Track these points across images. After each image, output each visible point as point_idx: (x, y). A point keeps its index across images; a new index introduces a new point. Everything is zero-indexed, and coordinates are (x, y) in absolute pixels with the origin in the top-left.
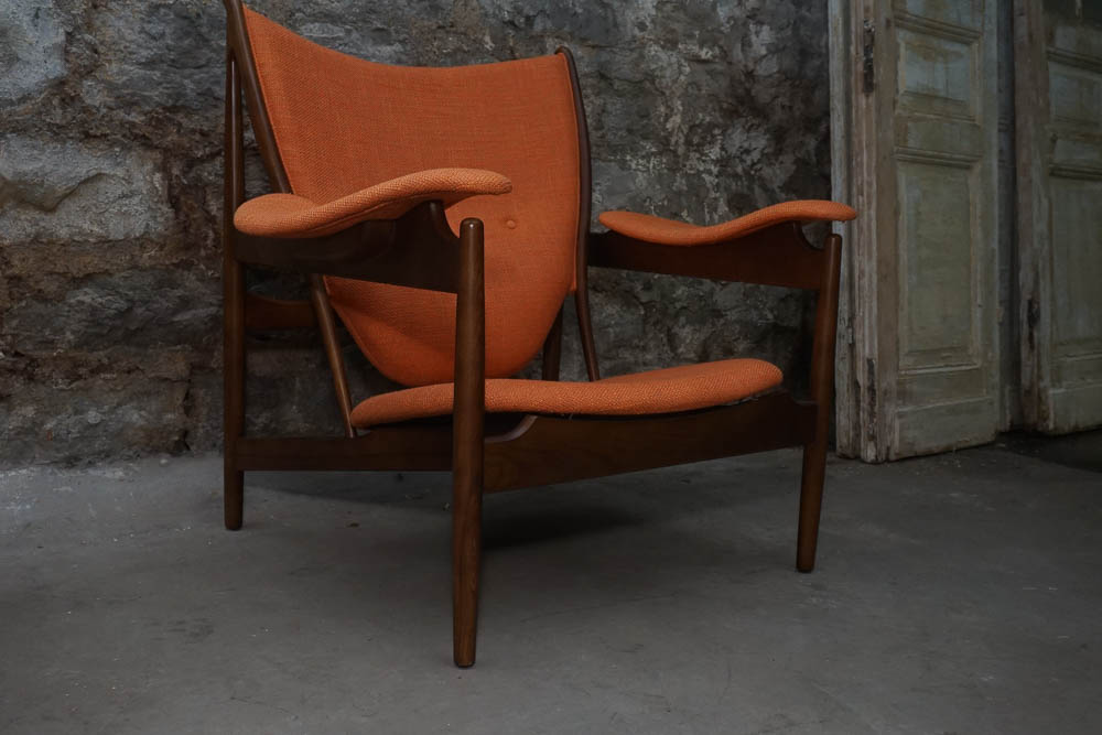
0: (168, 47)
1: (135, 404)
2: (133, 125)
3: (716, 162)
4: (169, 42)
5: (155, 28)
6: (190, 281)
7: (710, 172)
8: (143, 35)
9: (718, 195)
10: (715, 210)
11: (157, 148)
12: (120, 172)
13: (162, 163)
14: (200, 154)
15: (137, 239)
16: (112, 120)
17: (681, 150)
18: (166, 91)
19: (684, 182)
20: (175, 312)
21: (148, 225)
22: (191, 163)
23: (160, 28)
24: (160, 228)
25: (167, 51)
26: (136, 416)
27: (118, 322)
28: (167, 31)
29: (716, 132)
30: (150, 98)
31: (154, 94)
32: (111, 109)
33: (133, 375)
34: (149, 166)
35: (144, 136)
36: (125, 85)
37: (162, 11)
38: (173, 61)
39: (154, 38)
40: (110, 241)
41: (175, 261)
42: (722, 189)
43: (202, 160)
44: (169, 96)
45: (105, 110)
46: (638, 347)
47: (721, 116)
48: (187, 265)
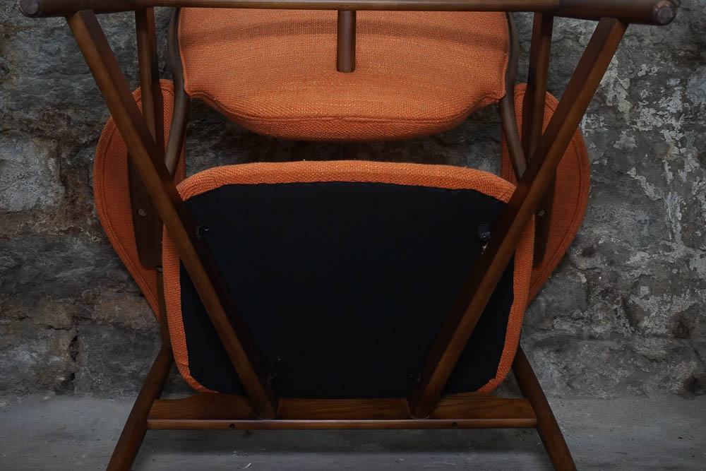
0: (62, 60)
1: (26, 346)
2: (30, 121)
3: (678, 115)
4: (64, 56)
5: (53, 46)
6: (77, 245)
7: (670, 127)
8: (42, 53)
9: (683, 150)
10: (682, 167)
11: (51, 138)
12: (19, 159)
13: (56, 150)
14: (84, 141)
15: (30, 210)
16: (12, 119)
17: (624, 106)
18: (54, 93)
19: (632, 139)
20: (58, 270)
21: (39, 199)
22: (78, 148)
23: (56, 46)
24: (50, 202)
25: (61, 63)
26: (27, 357)
27: (10, 277)
28: (62, 48)
29: (672, 82)
30: (42, 99)
31: (45, 97)
32: (11, 109)
33: (24, 322)
34: (45, 153)
35: (38, 129)
36: (24, 91)
37: (56, 32)
38: (64, 69)
39: (50, 54)
40: (9, 213)
41: (64, 228)
42: (689, 143)
43: (86, 146)
44: (57, 96)
45: (7, 112)
46: (582, 318)
47: (676, 66)
48: (75, 232)
